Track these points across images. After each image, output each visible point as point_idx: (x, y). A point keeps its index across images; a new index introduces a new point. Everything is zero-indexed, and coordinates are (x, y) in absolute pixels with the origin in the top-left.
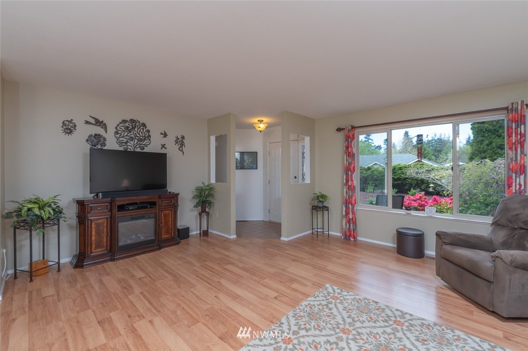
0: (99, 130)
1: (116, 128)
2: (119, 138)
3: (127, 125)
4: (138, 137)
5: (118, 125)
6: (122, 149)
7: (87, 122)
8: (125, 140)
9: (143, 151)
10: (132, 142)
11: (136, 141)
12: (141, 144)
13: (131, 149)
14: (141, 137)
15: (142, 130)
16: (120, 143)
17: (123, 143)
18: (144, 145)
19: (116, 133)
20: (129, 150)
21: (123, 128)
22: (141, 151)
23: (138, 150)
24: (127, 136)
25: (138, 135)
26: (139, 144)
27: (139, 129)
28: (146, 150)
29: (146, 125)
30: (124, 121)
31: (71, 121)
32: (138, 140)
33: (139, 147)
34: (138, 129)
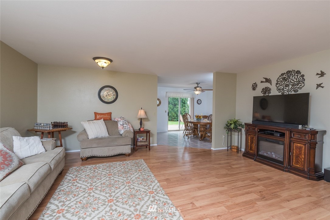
0: (267, 85)
1: (277, 81)
2: (279, 86)
3: (284, 76)
4: (292, 83)
5: (278, 79)
6: (280, 94)
7: (262, 82)
8: (282, 87)
9: (296, 93)
10: (287, 88)
11: (291, 86)
12: (295, 88)
13: (286, 93)
14: (295, 83)
15: (296, 77)
16: (279, 90)
17: (281, 89)
18: (298, 88)
19: (277, 84)
20: (285, 94)
21: (281, 79)
22: (295, 93)
23: (293, 93)
24: (284, 84)
25: (292, 81)
26: (293, 88)
27: (294, 77)
28: (300, 92)
29: (301, 71)
30: (282, 74)
31: (255, 84)
32: (292, 85)
33: (294, 90)
34: (292, 77)
